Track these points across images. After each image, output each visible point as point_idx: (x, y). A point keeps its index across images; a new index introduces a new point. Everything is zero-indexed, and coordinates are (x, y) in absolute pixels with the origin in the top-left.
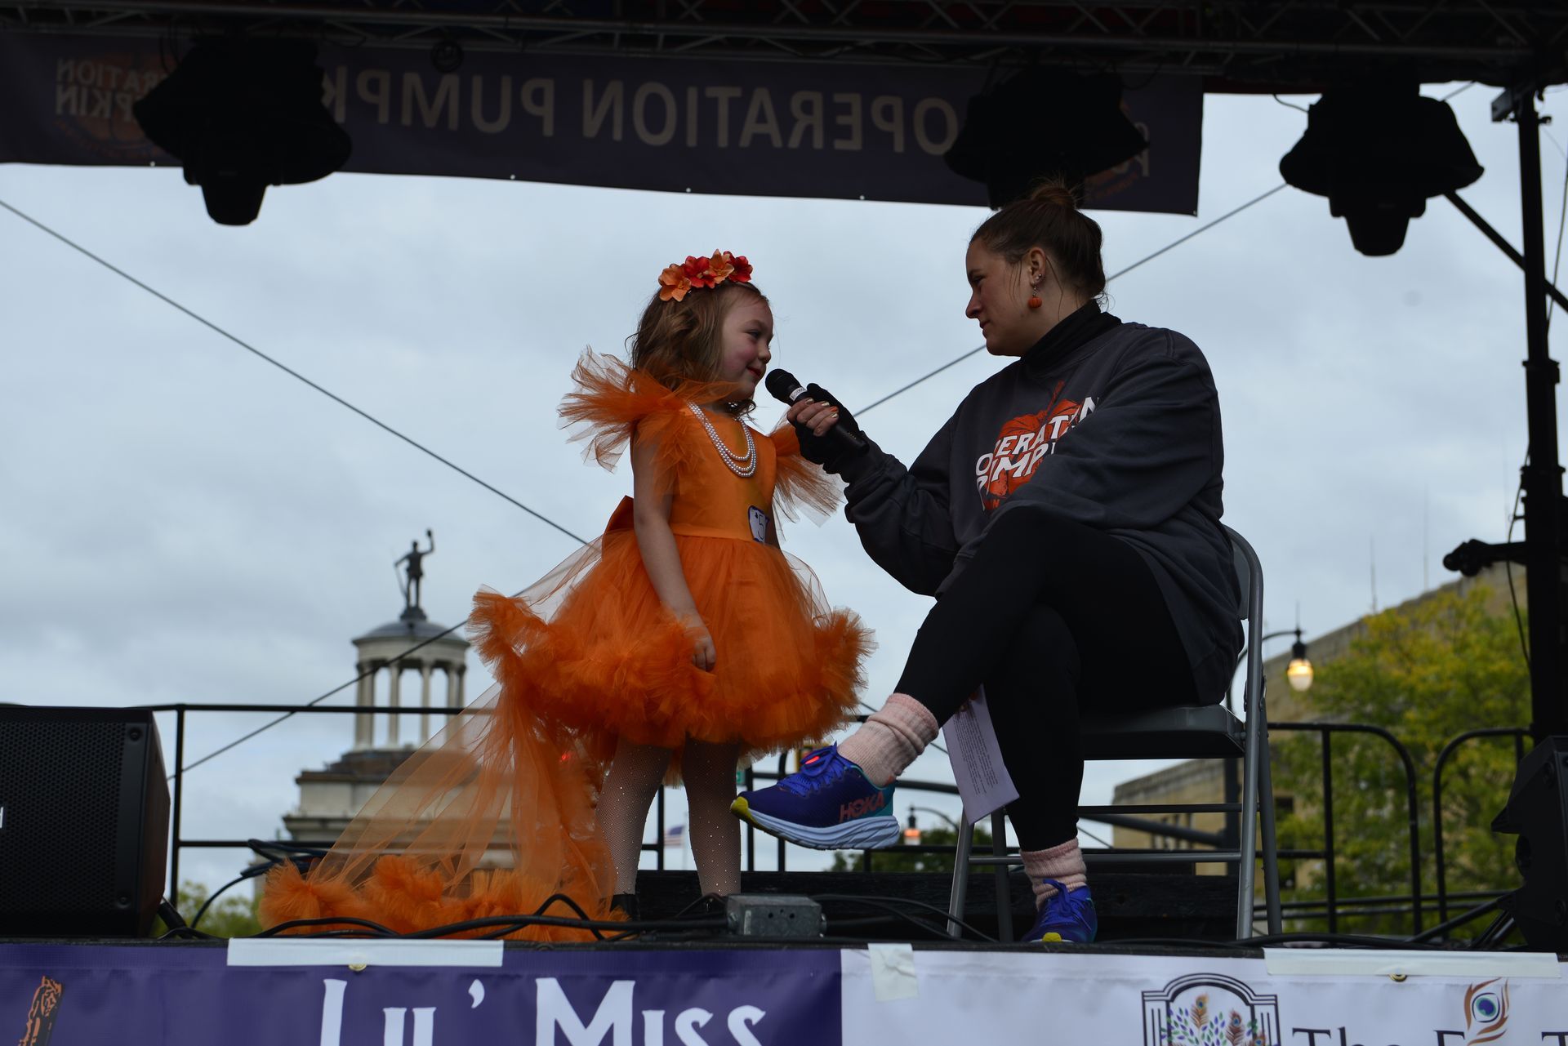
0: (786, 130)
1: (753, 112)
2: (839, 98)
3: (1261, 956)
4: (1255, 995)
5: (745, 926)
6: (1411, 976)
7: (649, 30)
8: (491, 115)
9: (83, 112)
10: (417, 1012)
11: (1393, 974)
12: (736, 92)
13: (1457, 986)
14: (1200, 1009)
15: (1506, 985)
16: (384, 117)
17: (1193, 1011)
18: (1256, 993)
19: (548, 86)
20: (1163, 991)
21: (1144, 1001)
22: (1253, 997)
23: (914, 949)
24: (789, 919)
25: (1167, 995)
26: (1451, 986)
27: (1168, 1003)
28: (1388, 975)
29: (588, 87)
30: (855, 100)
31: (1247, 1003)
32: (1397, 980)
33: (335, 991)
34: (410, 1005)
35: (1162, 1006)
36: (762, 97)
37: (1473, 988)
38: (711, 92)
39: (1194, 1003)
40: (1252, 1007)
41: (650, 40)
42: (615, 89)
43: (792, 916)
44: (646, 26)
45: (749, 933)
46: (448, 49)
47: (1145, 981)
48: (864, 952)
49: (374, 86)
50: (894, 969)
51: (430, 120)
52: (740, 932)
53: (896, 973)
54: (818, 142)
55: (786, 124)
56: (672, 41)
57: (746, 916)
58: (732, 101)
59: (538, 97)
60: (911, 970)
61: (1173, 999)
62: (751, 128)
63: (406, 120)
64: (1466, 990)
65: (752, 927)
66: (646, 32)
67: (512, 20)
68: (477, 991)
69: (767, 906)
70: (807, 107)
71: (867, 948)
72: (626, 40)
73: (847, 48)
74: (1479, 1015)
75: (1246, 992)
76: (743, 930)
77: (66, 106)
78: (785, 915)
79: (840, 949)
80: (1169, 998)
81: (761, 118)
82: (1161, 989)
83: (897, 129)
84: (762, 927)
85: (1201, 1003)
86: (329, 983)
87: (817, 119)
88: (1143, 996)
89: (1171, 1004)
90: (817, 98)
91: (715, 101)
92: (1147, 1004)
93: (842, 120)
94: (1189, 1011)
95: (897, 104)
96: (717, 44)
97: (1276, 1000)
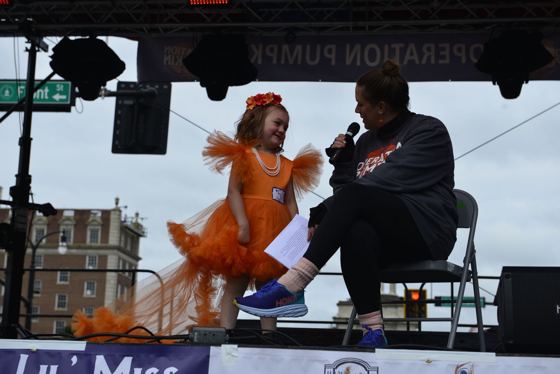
0: (421, 58)
1: (408, 52)
2: (441, 45)
3: (374, 352)
4: (370, 367)
5: (195, 338)
6: (433, 361)
7: (361, 24)
8: (313, 59)
9: (173, 64)
10: (52, 366)
11: (426, 360)
12: (402, 45)
13: (452, 365)
14: (347, 372)
15: (473, 365)
16: (275, 62)
17: (344, 372)
18: (371, 366)
19: (333, 47)
20: (333, 364)
21: (325, 368)
22: (369, 368)
23: (238, 347)
24: (213, 336)
25: (334, 366)
26: (450, 365)
27: (334, 369)
28: (424, 360)
29: (348, 47)
30: (447, 46)
31: (366, 370)
32: (427, 362)
33: (24, 359)
34: (49, 364)
35: (332, 370)
36: (412, 46)
37: (459, 366)
38: (393, 46)
39: (345, 369)
40: (368, 372)
41: (363, 28)
42: (358, 47)
43: (214, 335)
44: (360, 23)
45: (197, 341)
46: (291, 35)
47: (326, 361)
48: (219, 347)
49: (272, 51)
50: (230, 354)
51: (291, 61)
52: (193, 341)
53: (230, 356)
54: (433, 61)
55: (421, 56)
56: (371, 28)
57: (195, 335)
58: (401, 49)
59: (330, 51)
60: (236, 354)
61: (336, 368)
62: (408, 57)
63: (283, 62)
64: (456, 367)
65: (197, 339)
66: (360, 25)
67: (312, 23)
68: (74, 360)
69: (203, 331)
70: (429, 49)
71: (221, 346)
72: (355, 28)
73: (437, 27)
75: (366, 365)
76: (194, 340)
77: (167, 62)
78: (211, 334)
79: (210, 346)
80: (335, 367)
81: (412, 54)
82: (332, 364)
83: (463, 55)
84: (202, 339)
85: (348, 369)
86: (22, 355)
87: (433, 53)
88: (325, 366)
89: (336, 370)
90: (433, 46)
91: (394, 49)
92: (326, 369)
93: (442, 53)
94: (343, 373)
95: (463, 46)
96: (388, 28)
97: (378, 369)
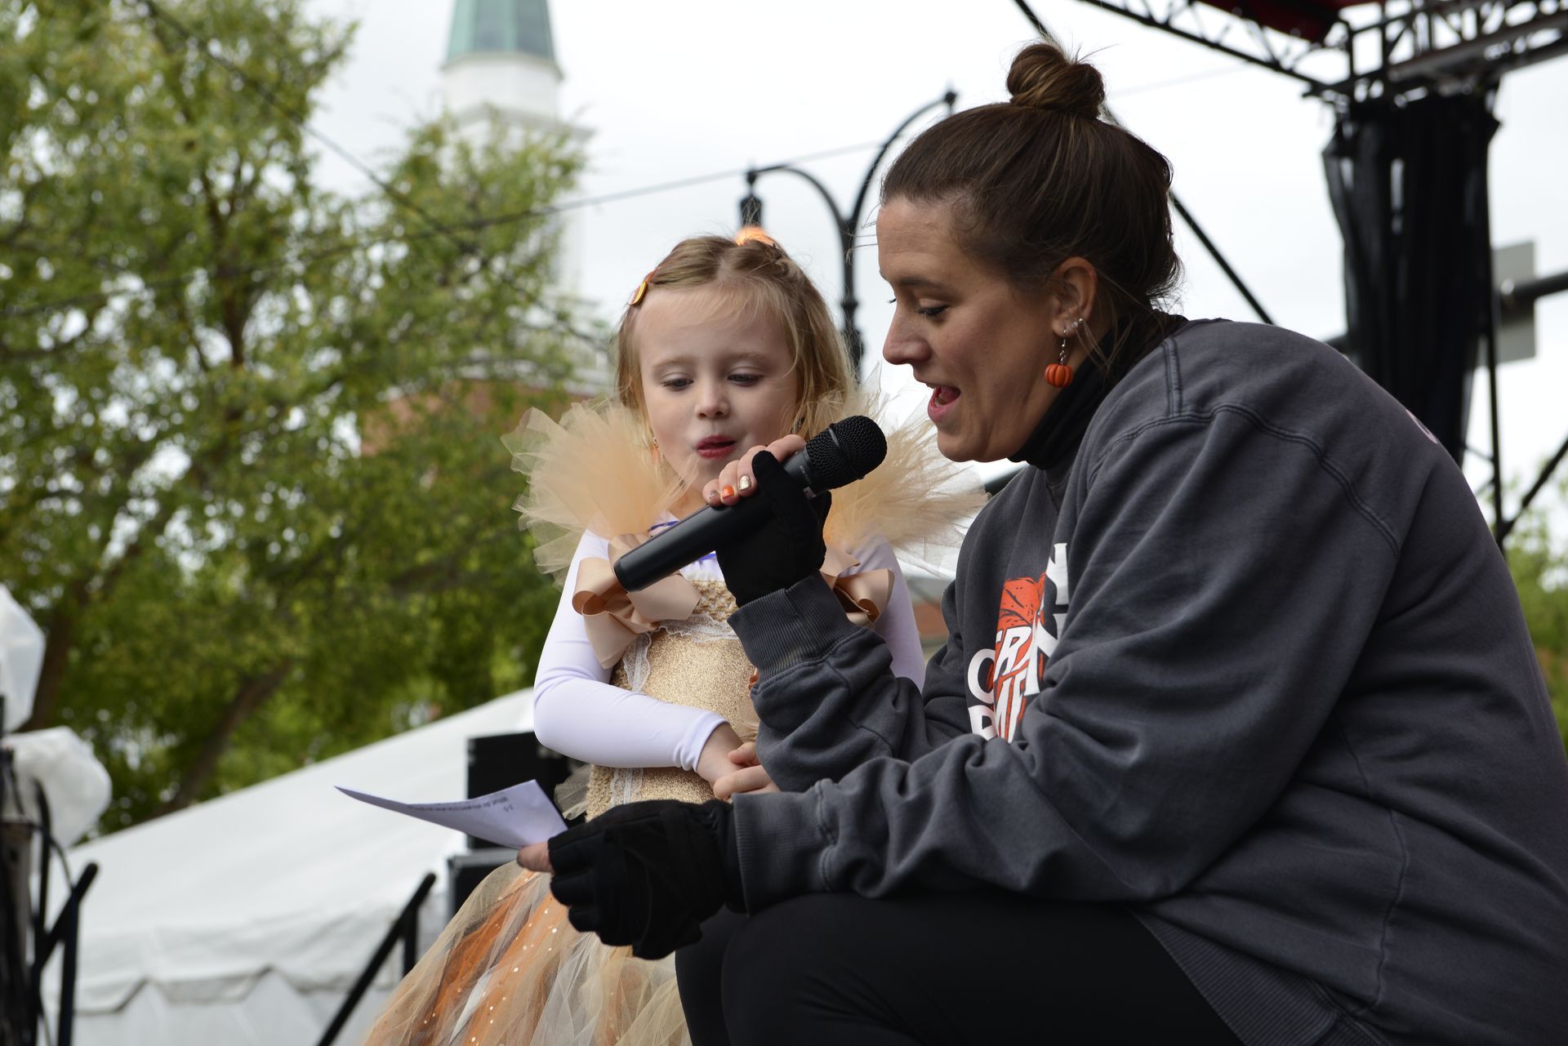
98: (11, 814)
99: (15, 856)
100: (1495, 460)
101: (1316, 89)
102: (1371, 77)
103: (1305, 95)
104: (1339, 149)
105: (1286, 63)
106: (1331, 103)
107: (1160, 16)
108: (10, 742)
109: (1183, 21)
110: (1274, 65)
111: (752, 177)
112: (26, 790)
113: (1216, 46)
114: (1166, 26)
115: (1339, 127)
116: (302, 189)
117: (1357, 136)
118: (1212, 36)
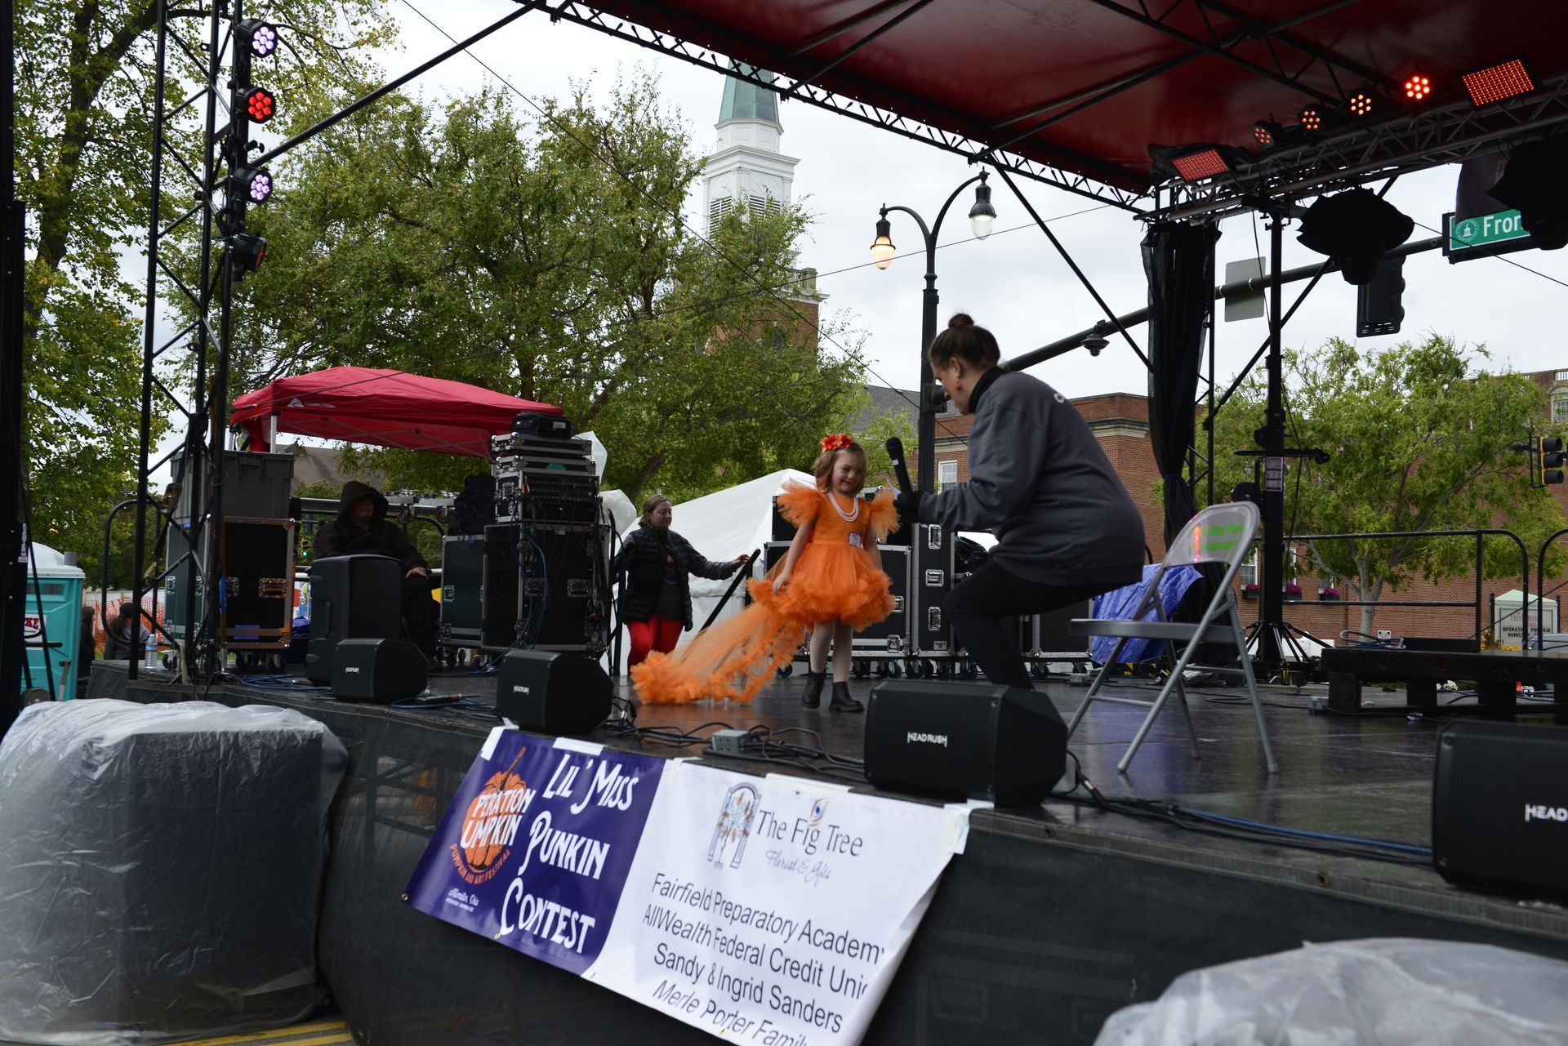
3: (764, 776)
6: (801, 792)
11: (799, 790)
13: (812, 797)
14: (741, 797)
15: (827, 799)
17: (739, 798)
18: (757, 792)
21: (726, 793)
22: (756, 794)
27: (733, 793)
28: (796, 791)
31: (754, 797)
32: (797, 794)
33: (567, 757)
35: (731, 794)
37: (817, 798)
39: (739, 794)
40: (756, 799)
53: (675, 771)
60: (679, 770)
64: (814, 799)
68: (590, 763)
74: (815, 814)
80: (734, 791)
82: (733, 787)
85: (742, 795)
98: (601, 523)
99: (603, 538)
100: (1211, 382)
101: (1141, 215)
102: (1166, 210)
103: (1135, 218)
104: (1148, 243)
105: (1128, 203)
106: (1147, 221)
107: (1071, 185)
108: (601, 494)
109: (1082, 187)
110: (1122, 205)
111: (884, 212)
112: (606, 513)
113: (1096, 197)
114: (1074, 189)
115: (1150, 231)
116: (679, 234)
117: (1158, 236)
118: (1094, 192)
